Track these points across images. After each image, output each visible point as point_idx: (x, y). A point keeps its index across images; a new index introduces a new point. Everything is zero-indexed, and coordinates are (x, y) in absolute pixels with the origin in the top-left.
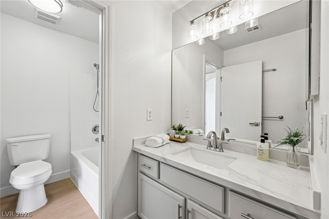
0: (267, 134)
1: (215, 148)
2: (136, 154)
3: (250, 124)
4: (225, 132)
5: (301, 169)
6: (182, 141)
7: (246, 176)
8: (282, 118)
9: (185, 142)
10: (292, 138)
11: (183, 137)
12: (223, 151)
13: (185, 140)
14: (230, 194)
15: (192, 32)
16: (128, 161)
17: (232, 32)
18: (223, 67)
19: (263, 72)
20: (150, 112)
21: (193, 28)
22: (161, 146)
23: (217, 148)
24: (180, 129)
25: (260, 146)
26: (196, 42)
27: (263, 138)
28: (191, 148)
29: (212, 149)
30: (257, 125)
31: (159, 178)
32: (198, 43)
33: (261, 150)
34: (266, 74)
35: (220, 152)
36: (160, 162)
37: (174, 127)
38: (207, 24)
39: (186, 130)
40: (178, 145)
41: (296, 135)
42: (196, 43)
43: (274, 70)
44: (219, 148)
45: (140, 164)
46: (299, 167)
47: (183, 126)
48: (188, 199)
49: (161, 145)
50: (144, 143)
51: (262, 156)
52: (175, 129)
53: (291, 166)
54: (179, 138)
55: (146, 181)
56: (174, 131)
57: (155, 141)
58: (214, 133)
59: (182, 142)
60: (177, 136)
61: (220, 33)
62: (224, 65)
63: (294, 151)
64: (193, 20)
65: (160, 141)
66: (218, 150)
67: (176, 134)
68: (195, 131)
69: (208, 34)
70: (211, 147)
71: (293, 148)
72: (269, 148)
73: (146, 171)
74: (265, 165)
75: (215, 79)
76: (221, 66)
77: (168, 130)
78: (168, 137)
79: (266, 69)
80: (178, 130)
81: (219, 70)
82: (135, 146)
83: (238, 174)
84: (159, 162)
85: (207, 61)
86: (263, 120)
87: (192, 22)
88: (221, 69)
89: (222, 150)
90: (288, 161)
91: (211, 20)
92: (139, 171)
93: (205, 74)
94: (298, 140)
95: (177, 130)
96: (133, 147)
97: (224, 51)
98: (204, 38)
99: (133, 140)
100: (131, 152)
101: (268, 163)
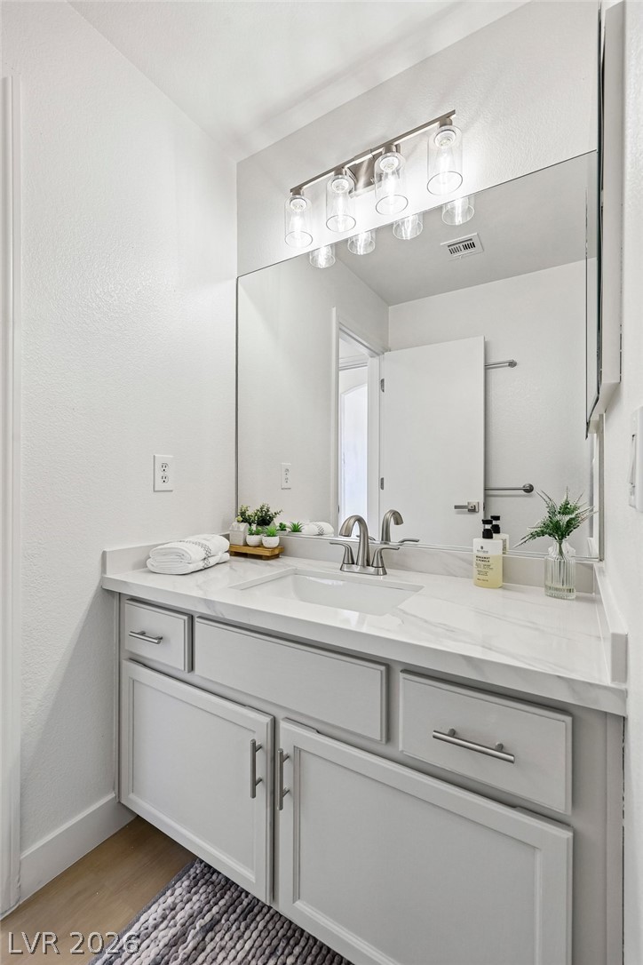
0: (497, 518)
1: (364, 566)
2: (113, 600)
3: (456, 507)
4: (392, 520)
5: (578, 598)
6: (268, 554)
7: (445, 625)
8: (529, 490)
9: (276, 557)
10: (558, 517)
11: (272, 542)
12: (385, 573)
13: (277, 552)
14: (402, 680)
15: (297, 223)
16: (83, 627)
17: (409, 235)
18: (387, 351)
19: (487, 367)
20: (164, 466)
21: (298, 211)
22: (201, 570)
23: (368, 565)
24: (264, 520)
25: (482, 548)
26: (308, 254)
27: (488, 527)
28: (296, 573)
29: (356, 568)
30: (473, 510)
31: (192, 668)
32: (315, 260)
33: (484, 559)
34: (495, 374)
35: (378, 574)
36: (196, 616)
37: (243, 514)
38: (341, 200)
39: (281, 524)
40: (255, 566)
41: (566, 510)
42: (309, 258)
43: (512, 364)
44: (375, 565)
45: (127, 633)
46: (573, 595)
47: (272, 511)
48: (283, 719)
49: (201, 565)
50: (142, 565)
51: (486, 574)
52: (246, 519)
53: (554, 593)
54: (259, 546)
55: (148, 686)
56: (244, 526)
57: (180, 555)
58: (360, 520)
59: (268, 558)
60: (253, 540)
61: (378, 231)
62: (389, 346)
63: (561, 552)
64: (300, 187)
65: (196, 555)
66: (371, 569)
67: (251, 534)
68: (309, 528)
69: (342, 231)
70: (353, 563)
71: (560, 544)
72: (504, 553)
73: (147, 651)
74: (494, 598)
75: (365, 388)
76: (380, 349)
77: (226, 524)
78: (226, 544)
79: (492, 360)
80: (258, 524)
81: (376, 360)
82: (109, 575)
83: (426, 621)
84: (191, 618)
85: (344, 328)
86: (486, 496)
87: (297, 191)
88: (382, 356)
89: (382, 568)
90: (549, 584)
91: (350, 192)
92: (124, 655)
93: (338, 369)
94: (571, 519)
95: (253, 522)
96: (103, 579)
97: (389, 305)
98: (331, 245)
99: (104, 554)
100: (95, 597)
101: (500, 591)
